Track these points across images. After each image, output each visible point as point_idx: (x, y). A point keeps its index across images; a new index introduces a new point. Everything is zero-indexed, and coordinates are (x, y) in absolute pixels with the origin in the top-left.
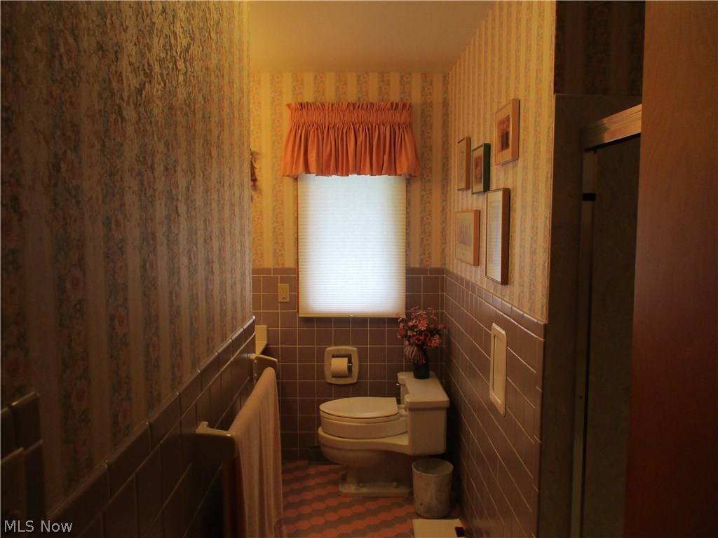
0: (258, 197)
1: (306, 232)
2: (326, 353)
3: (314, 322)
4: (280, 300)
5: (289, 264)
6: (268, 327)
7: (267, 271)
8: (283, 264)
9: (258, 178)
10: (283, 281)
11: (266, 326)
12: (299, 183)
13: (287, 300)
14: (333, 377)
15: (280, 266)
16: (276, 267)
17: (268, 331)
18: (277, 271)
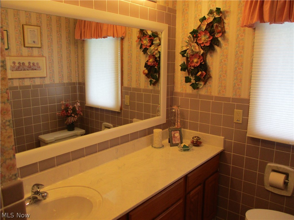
0: (226, 45)
1: (259, 71)
2: (267, 167)
3: (260, 142)
4: (235, 121)
5: (244, 96)
6: (225, 138)
7: (228, 99)
8: (240, 96)
9: (226, 30)
10: (239, 107)
11: (223, 137)
12: (256, 32)
13: (241, 122)
14: (270, 186)
15: (238, 97)
16: (234, 97)
17: (225, 141)
18: (234, 100)
